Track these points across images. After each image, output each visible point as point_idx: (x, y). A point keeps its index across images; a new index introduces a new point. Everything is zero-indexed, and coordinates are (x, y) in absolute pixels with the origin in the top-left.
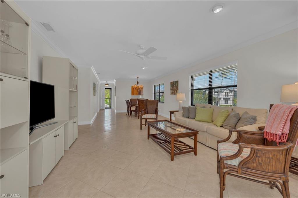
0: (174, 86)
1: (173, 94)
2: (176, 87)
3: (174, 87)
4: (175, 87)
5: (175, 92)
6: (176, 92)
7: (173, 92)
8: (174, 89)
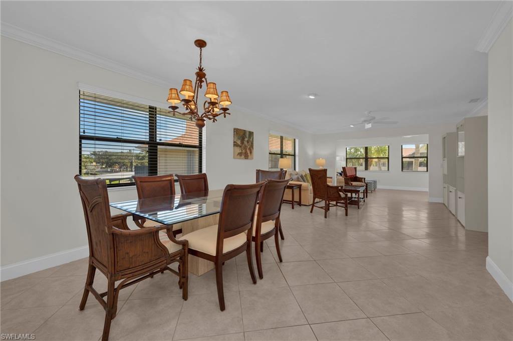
0: (246, 139)
1: (243, 156)
2: (250, 143)
3: (245, 143)
4: (248, 142)
5: (248, 152)
6: (251, 153)
7: (244, 151)
8: (245, 146)
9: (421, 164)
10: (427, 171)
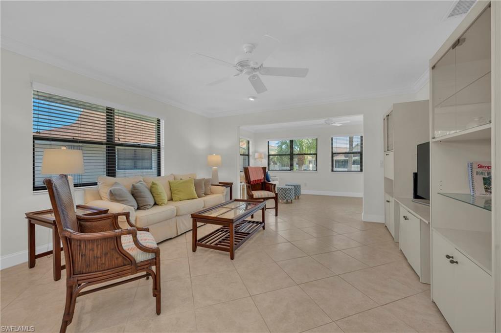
9: (354, 163)
10: (361, 170)
